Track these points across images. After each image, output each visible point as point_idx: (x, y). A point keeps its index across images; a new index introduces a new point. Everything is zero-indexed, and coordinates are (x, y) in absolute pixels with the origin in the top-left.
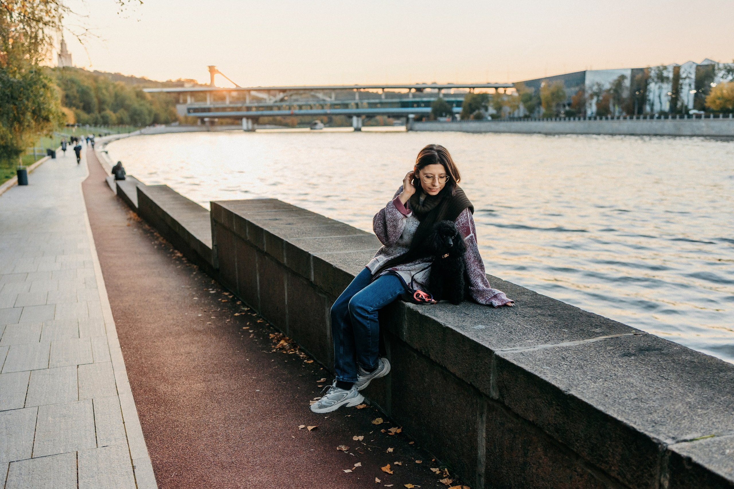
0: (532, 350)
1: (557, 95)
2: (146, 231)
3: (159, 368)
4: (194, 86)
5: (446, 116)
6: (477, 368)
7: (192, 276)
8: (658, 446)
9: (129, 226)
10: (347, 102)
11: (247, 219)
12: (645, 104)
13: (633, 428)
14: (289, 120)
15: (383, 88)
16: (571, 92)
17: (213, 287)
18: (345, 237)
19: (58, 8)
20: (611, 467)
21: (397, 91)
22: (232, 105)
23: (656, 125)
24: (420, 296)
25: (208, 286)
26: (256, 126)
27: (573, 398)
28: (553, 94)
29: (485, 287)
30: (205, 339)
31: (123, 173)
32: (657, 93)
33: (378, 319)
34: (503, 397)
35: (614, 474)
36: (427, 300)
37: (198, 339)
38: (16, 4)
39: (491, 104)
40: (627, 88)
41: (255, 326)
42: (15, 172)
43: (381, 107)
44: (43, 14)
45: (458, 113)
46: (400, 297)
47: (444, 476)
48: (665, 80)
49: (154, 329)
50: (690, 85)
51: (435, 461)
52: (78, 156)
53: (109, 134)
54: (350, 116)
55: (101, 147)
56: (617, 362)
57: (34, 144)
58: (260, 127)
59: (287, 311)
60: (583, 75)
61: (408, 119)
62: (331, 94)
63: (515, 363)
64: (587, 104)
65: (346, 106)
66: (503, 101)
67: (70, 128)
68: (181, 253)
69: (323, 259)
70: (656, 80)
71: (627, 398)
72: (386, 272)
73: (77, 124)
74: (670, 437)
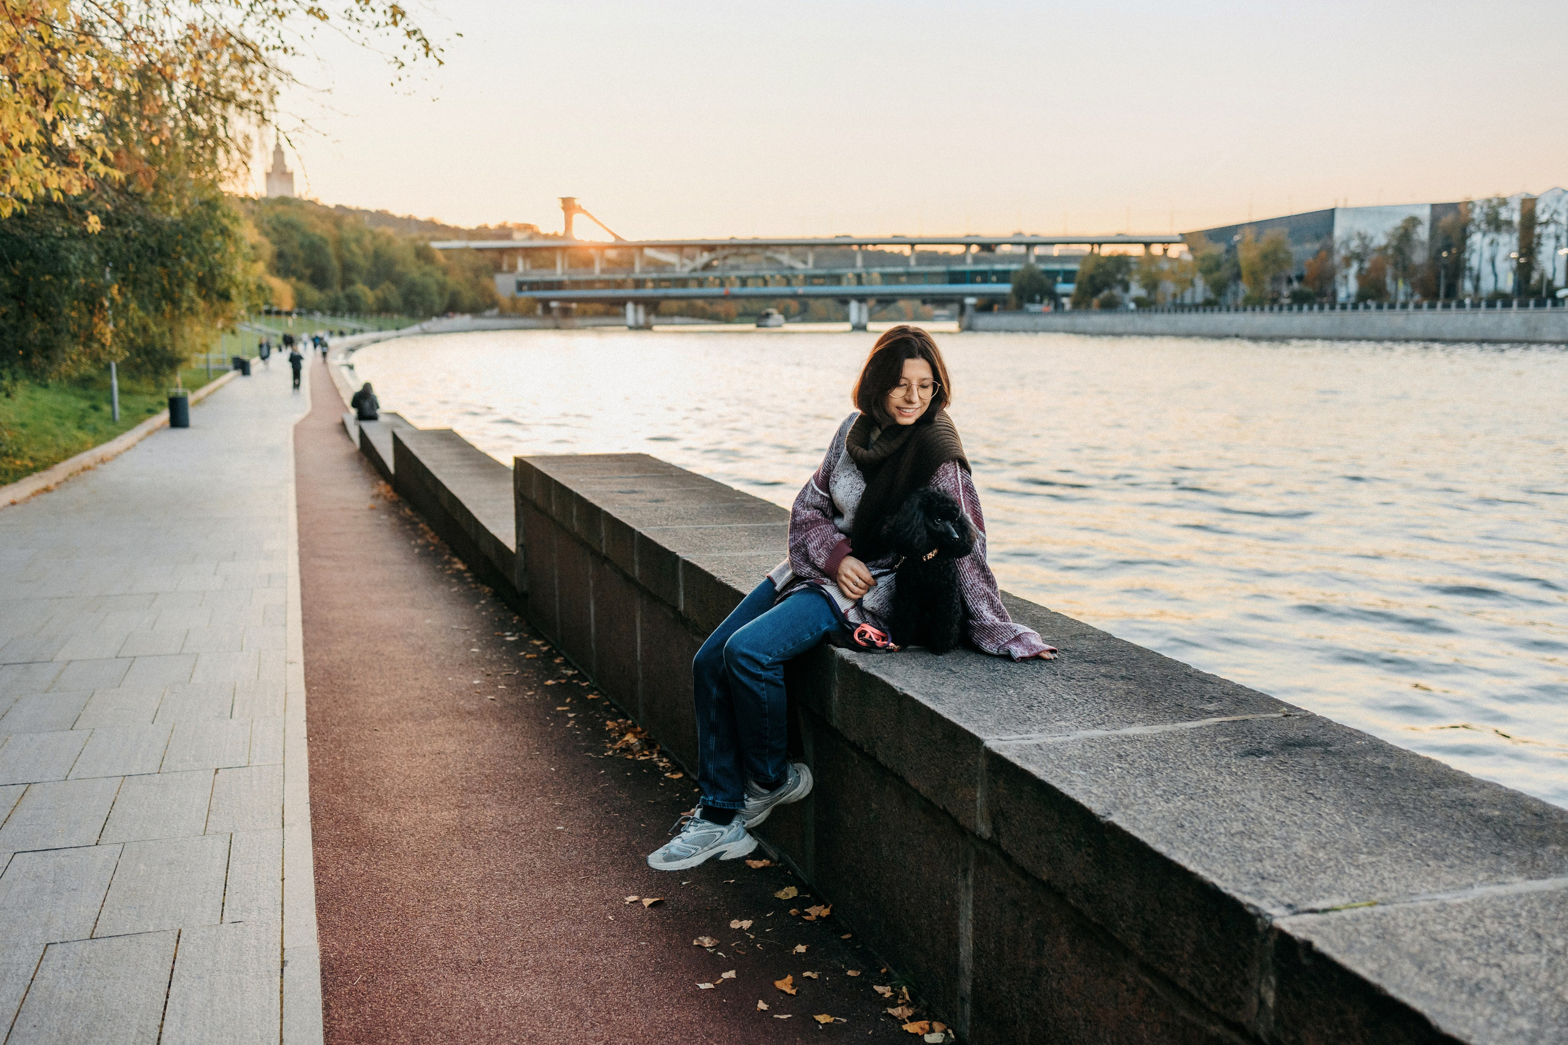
0: (1061, 739)
1: (1273, 258)
2: (404, 521)
3: (373, 779)
4: (531, 238)
5: (1041, 302)
6: (954, 777)
7: (477, 607)
8: (1255, 922)
9: (372, 509)
10: (838, 271)
11: (574, 490)
12: (1464, 277)
13: (1214, 885)
14: (720, 308)
15: (913, 245)
16: (1303, 252)
17: (514, 629)
18: (758, 528)
19: (267, 74)
20: (1178, 969)
21: (941, 249)
22: (606, 277)
23: (1486, 320)
24: (867, 637)
25: (504, 625)
26: (653, 319)
27: (1114, 828)
28: (1265, 257)
29: (997, 620)
30: (476, 728)
31: (375, 405)
32: (1487, 255)
33: (784, 680)
34: (998, 834)
35: (1183, 983)
36: (880, 643)
37: (463, 726)
38: (181, 64)
39: (1136, 277)
40: (1422, 243)
41: (582, 705)
42: (166, 401)
43: (909, 283)
44: (237, 86)
45: (1066, 295)
46: (827, 638)
47: (900, 1002)
48: (1504, 228)
49: (380, 707)
50: (1558, 238)
51: (887, 973)
52: (297, 374)
53: (362, 331)
54: (844, 300)
55: (341, 356)
56: (1228, 765)
57: (206, 347)
58: (661, 320)
59: (640, 675)
60: (1328, 217)
61: (963, 308)
62: (806, 254)
63: (1019, 762)
64: (1338, 278)
65: (837, 279)
66: (1162, 270)
67: (283, 318)
68: (464, 562)
69: (700, 565)
70: (1483, 226)
71: (1222, 830)
72: (802, 587)
73: (296, 310)
74: (1281, 903)
